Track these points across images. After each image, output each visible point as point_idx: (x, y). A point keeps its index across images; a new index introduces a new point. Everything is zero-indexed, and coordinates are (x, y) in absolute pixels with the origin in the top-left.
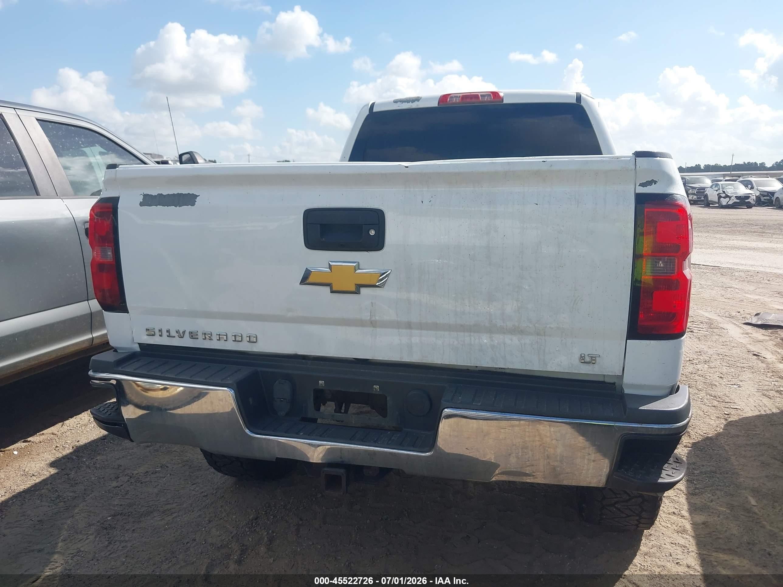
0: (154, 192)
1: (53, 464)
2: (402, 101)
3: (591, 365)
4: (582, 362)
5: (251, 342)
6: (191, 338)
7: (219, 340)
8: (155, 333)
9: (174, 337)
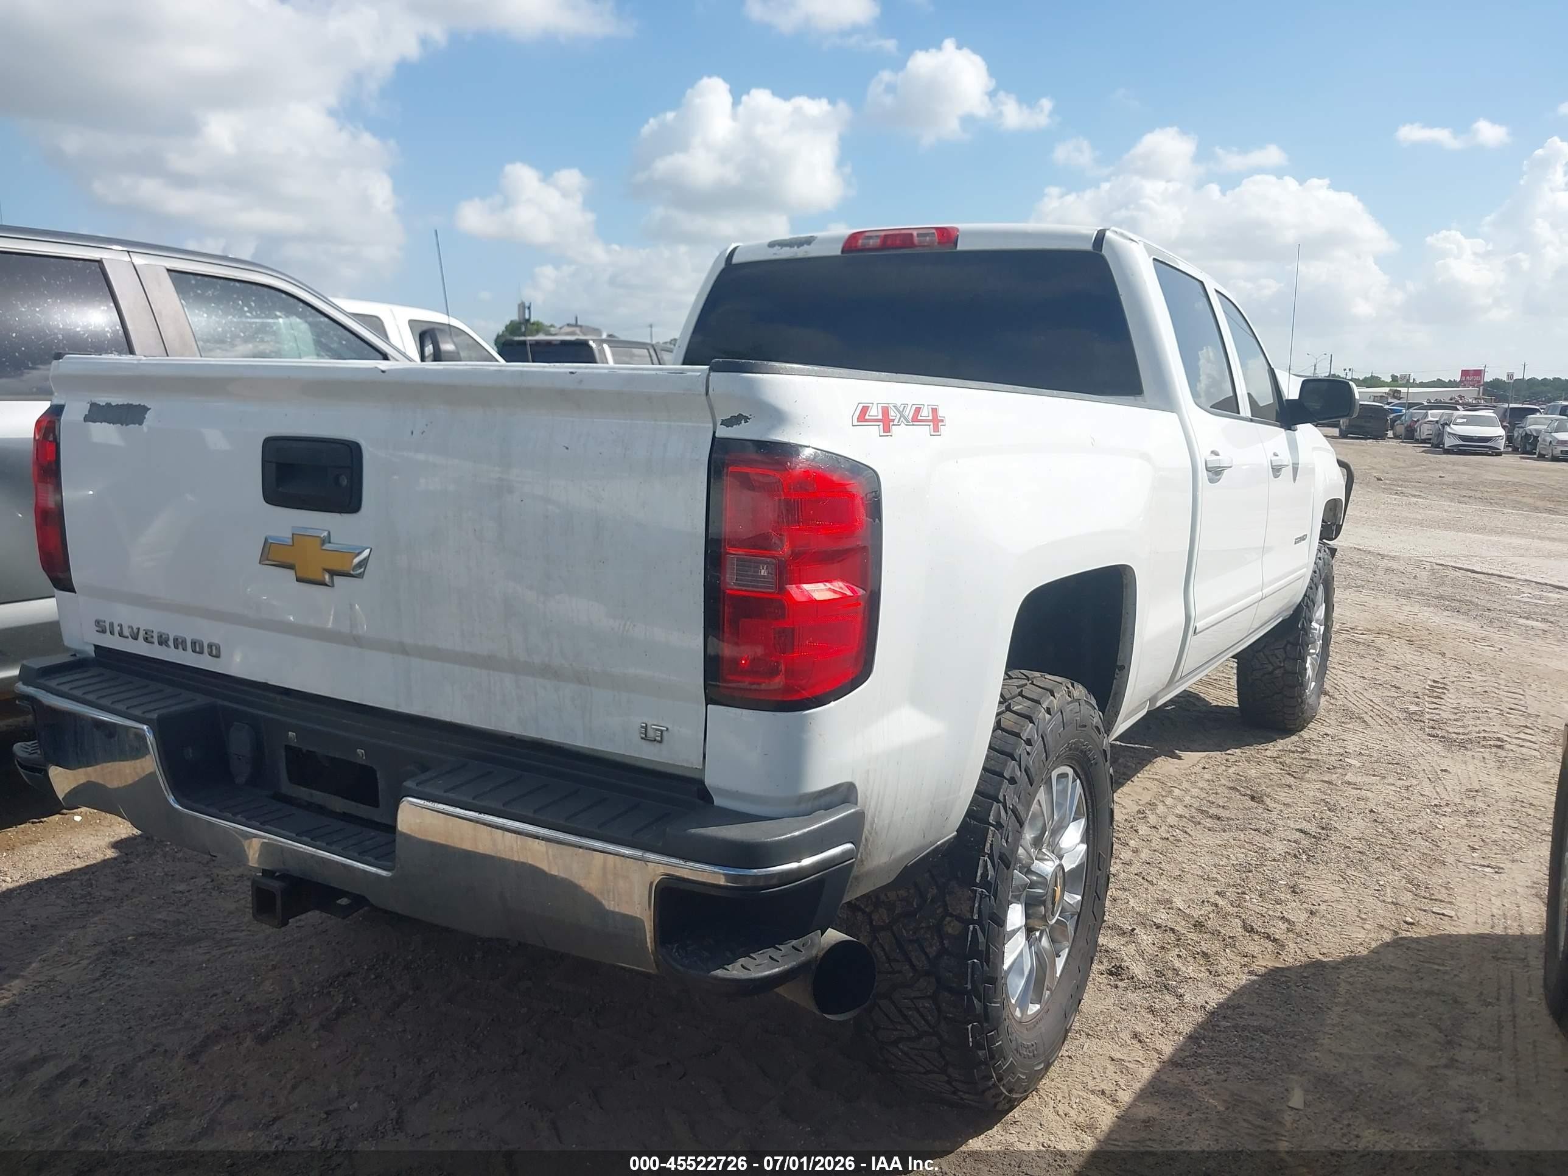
1: (115, 845)
2: (782, 244)
3: (656, 744)
4: (643, 738)
5: (214, 656)
6: (146, 642)
7: (177, 648)
8: (106, 629)
9: (128, 637)
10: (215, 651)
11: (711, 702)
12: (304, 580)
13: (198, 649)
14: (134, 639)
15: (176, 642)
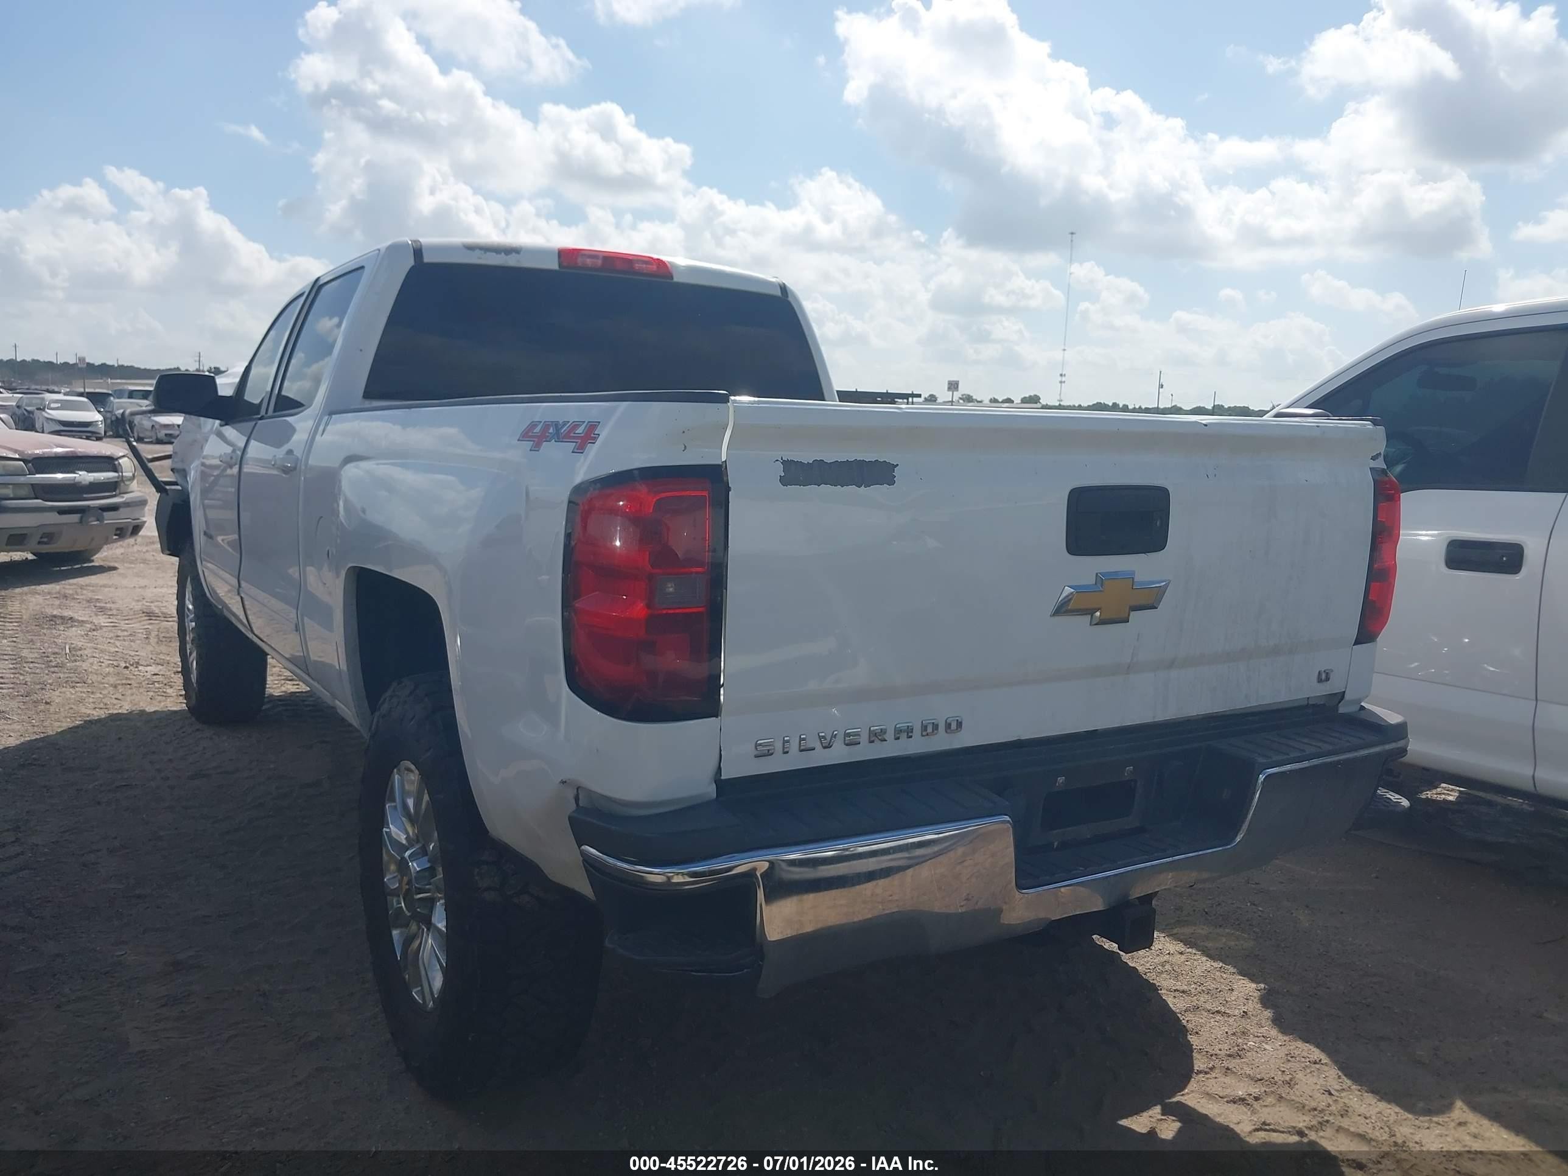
0: (807, 457)
2: (484, 249)
3: (1325, 683)
4: (1319, 682)
5: (953, 732)
6: (847, 745)
7: (898, 738)
8: (774, 749)
9: (814, 749)
10: (955, 726)
11: (1357, 643)
12: (1102, 622)
13: (930, 730)
14: (825, 748)
15: (896, 732)
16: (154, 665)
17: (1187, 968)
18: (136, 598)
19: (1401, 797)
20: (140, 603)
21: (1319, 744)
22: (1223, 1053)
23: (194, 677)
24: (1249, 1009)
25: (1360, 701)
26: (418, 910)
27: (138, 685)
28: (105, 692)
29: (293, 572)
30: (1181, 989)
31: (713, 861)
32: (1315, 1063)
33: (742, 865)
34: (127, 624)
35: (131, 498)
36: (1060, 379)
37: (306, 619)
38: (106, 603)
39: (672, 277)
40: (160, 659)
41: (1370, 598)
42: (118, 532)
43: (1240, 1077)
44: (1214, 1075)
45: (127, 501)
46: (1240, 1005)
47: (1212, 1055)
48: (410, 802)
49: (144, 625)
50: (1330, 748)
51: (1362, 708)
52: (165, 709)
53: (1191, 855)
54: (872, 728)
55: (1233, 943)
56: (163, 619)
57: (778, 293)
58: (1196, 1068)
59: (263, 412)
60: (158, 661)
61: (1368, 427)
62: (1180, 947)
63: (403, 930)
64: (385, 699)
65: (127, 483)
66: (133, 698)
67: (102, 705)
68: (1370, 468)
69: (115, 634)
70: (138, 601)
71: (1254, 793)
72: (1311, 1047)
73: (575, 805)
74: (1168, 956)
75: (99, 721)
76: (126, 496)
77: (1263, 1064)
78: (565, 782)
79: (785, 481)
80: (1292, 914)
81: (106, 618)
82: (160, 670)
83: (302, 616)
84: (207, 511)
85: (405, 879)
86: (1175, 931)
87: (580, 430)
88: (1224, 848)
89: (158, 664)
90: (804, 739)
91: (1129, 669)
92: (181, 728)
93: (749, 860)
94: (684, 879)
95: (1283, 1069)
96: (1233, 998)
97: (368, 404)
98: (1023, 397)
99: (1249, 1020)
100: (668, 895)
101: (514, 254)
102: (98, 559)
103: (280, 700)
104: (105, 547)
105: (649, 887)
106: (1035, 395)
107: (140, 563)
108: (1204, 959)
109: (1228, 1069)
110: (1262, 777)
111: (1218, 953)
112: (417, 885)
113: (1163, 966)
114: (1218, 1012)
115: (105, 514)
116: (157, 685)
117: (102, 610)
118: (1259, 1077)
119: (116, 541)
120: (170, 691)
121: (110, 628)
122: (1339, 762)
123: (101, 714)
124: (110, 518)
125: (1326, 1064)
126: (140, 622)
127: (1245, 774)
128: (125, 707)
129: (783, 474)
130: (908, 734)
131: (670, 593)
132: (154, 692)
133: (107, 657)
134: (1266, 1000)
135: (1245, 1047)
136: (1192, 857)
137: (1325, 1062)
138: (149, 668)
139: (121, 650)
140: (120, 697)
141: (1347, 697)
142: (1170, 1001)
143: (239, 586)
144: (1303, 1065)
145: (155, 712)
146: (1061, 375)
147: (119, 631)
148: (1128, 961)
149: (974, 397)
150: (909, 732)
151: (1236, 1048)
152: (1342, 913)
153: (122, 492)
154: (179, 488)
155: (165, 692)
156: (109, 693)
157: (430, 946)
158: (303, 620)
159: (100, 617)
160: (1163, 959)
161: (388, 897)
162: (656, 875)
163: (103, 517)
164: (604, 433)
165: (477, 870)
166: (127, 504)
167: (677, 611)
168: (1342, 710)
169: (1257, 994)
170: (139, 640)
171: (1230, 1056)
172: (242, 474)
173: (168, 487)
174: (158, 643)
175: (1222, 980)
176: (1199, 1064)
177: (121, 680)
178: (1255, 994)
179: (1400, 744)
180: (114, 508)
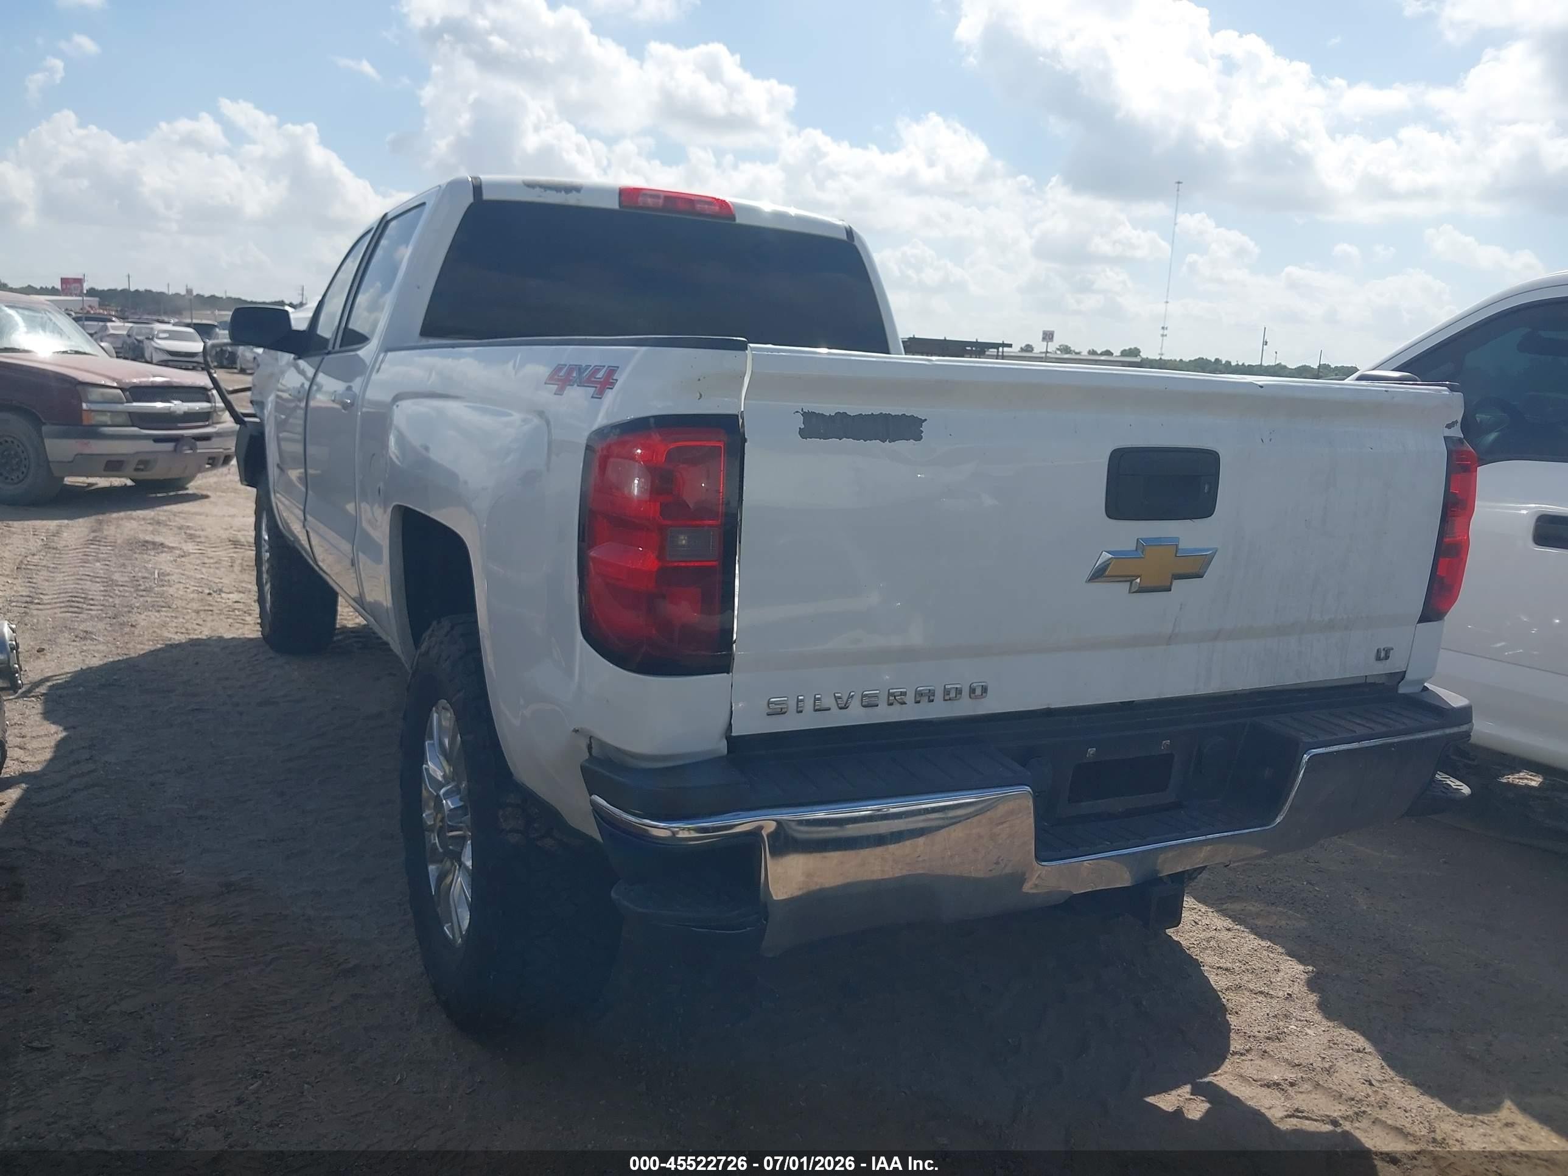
0: (828, 407)
2: (544, 186)
3: (1384, 662)
4: (1377, 660)
5: (976, 697)
6: (864, 706)
7: (918, 702)
8: (787, 708)
9: (829, 709)
10: (979, 692)
11: (1420, 621)
12: (1142, 590)
13: (953, 694)
14: (841, 708)
15: (917, 696)
16: (236, 593)
17: (1233, 945)
18: (224, 527)
19: (1462, 784)
20: (228, 532)
21: (1372, 725)
22: (1262, 1035)
23: (268, 605)
24: (1294, 992)
25: (1423, 681)
26: (451, 847)
27: (219, 612)
28: (187, 617)
29: (350, 507)
30: (1225, 966)
31: (718, 818)
32: (1358, 1052)
33: (743, 824)
34: (214, 552)
35: (222, 429)
36: (1161, 332)
37: (360, 554)
38: (196, 530)
39: (734, 219)
40: (242, 587)
41: (1438, 573)
42: (210, 461)
43: (1277, 1061)
44: (1250, 1057)
45: (220, 431)
46: (1284, 987)
47: (1249, 1037)
48: (446, 741)
49: (230, 553)
50: (1384, 729)
51: (1425, 689)
52: (242, 637)
53: (1226, 834)
54: (891, 691)
55: (1284, 922)
56: (247, 548)
57: (844, 237)
58: (1232, 1048)
59: (330, 348)
60: (240, 589)
61: (1444, 393)
62: (1228, 923)
63: (438, 865)
64: (425, 639)
65: (220, 413)
66: (213, 624)
67: (183, 630)
68: (1444, 437)
69: (202, 561)
70: (226, 529)
71: (1298, 773)
72: (1355, 1035)
73: (588, 754)
74: (1214, 932)
75: (179, 645)
76: (218, 426)
77: (1302, 1048)
78: (578, 731)
79: (804, 434)
80: (1350, 895)
81: (194, 545)
82: (241, 598)
83: (357, 551)
84: (283, 444)
85: (439, 816)
86: (1224, 907)
87: (600, 375)
88: (1262, 828)
89: (240, 592)
90: (819, 699)
91: (1170, 639)
92: (256, 655)
93: (755, 819)
94: (690, 833)
95: (1324, 1056)
96: (1278, 979)
97: (425, 342)
98: (1122, 349)
99: (1293, 1003)
100: (670, 850)
101: (574, 192)
102: (192, 487)
103: (352, 632)
104: (199, 475)
105: (654, 840)
106: (1136, 348)
107: (231, 492)
108: (1253, 936)
109: (1265, 1052)
110: (1306, 757)
111: (1267, 932)
112: (449, 823)
113: (1208, 942)
114: (1261, 993)
115: (198, 443)
116: (237, 612)
117: (191, 537)
118: (1296, 1062)
119: (208, 469)
120: (248, 619)
121: (197, 555)
122: (1392, 745)
123: (181, 638)
124: (202, 448)
125: (1370, 1053)
126: (226, 550)
127: (1290, 751)
128: (204, 633)
129: (803, 427)
130: (929, 697)
131: (683, 546)
132: (234, 619)
133: (192, 584)
134: (1313, 984)
135: (1285, 1030)
136: (1227, 836)
137: (1370, 1050)
138: (231, 596)
139: (206, 577)
140: (201, 622)
141: (1408, 677)
142: (1212, 978)
143: (305, 519)
144: (1345, 1052)
145: (233, 639)
146: (1163, 328)
147: (206, 559)
148: (1172, 935)
149: (1072, 349)
150: (930, 696)
151: (1276, 1031)
152: (1404, 897)
153: (215, 421)
154: (257, 420)
155: (243, 620)
156: (191, 618)
157: (460, 885)
158: (358, 555)
159: (188, 544)
160: (1208, 934)
161: (426, 833)
162: (660, 830)
163: (196, 445)
164: (622, 378)
165: (501, 813)
166: (219, 434)
167: (688, 564)
168: (1403, 689)
169: (1304, 977)
170: (223, 567)
171: (1268, 1038)
172: (309, 409)
173: (246, 419)
174: (241, 571)
175: (1269, 960)
176: (1236, 1044)
177: (204, 606)
178: (1302, 977)
179: (1464, 728)
180: (206, 438)
